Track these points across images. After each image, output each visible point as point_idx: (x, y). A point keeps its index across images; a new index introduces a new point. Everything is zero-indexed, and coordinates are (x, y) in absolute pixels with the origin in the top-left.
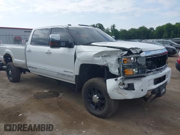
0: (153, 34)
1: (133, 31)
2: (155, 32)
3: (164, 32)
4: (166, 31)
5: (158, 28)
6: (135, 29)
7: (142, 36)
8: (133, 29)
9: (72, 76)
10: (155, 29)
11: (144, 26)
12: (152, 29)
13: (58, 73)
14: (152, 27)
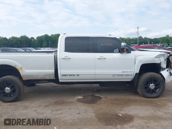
0: (34, 43)
1: (14, 40)
2: (36, 41)
3: (43, 41)
4: (45, 41)
5: (38, 38)
6: (16, 38)
7: (24, 45)
8: (14, 37)
9: (132, 75)
10: (35, 39)
11: (25, 36)
12: (33, 38)
13: (113, 75)
14: (33, 37)
